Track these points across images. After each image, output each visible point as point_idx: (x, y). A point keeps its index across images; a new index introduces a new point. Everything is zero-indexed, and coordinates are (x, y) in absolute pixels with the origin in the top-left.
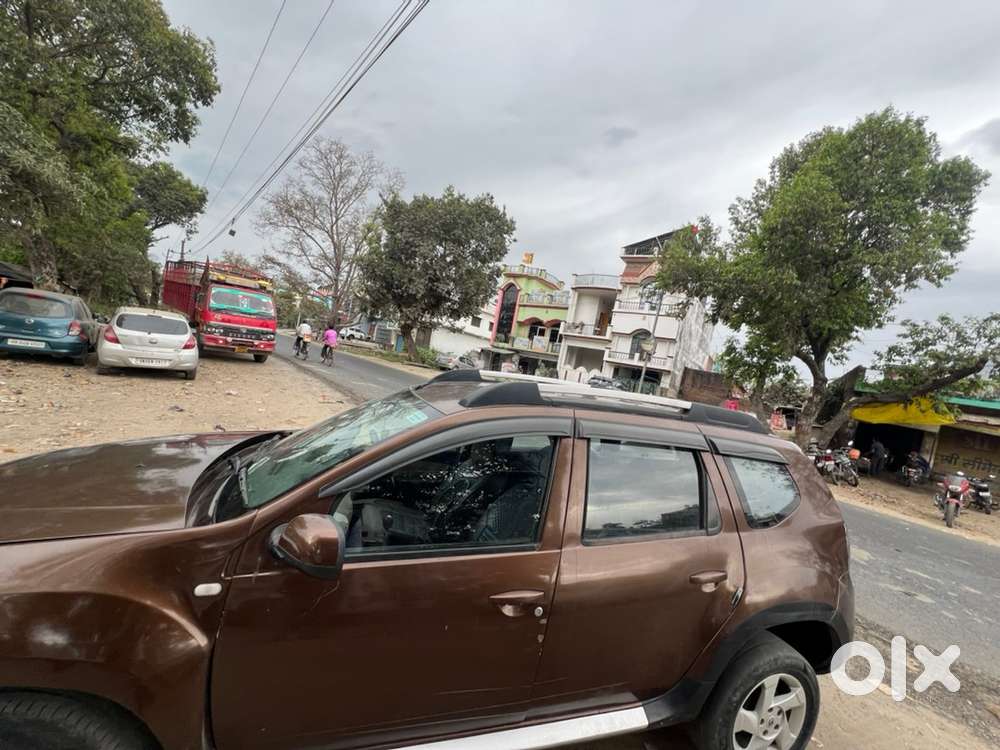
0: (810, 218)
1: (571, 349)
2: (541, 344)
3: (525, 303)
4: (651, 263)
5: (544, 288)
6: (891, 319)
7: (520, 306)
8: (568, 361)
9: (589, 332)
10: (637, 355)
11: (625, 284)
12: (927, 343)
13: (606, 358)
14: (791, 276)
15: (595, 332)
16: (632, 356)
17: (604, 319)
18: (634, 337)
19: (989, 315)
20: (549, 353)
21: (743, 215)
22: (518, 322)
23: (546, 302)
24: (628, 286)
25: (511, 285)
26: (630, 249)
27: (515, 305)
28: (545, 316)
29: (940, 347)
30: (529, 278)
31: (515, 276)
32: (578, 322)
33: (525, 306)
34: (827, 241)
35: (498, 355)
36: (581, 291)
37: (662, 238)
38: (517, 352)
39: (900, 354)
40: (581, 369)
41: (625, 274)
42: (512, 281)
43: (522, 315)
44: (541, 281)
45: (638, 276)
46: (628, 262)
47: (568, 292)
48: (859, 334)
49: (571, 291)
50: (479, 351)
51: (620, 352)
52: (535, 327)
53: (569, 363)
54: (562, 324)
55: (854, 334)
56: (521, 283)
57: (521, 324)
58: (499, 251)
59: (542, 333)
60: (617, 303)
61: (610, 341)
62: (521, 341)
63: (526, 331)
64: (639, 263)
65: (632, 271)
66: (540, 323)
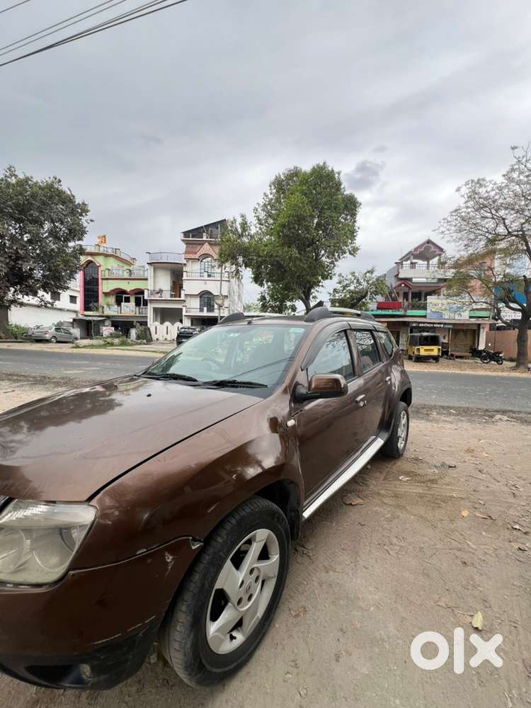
0: (300, 219)
1: (155, 310)
2: (129, 309)
3: (107, 277)
4: (203, 244)
5: (121, 264)
6: (335, 274)
7: (103, 279)
8: (155, 320)
9: (167, 296)
10: (205, 309)
11: (188, 259)
12: (347, 286)
13: (184, 313)
14: (295, 252)
15: (172, 296)
16: (201, 310)
17: (177, 286)
18: (200, 297)
19: (366, 271)
20: (138, 315)
21: (262, 215)
22: (104, 293)
23: (126, 275)
24: (190, 261)
25: (90, 262)
26: (186, 234)
27: (98, 279)
28: (129, 286)
29: (352, 288)
30: (107, 256)
31: (92, 254)
32: (157, 289)
33: (107, 279)
34: (308, 233)
35: (89, 322)
36: (156, 266)
37: (207, 226)
38: (108, 317)
39: (338, 293)
40: (167, 324)
41: (186, 252)
42: (90, 258)
43: (105, 287)
44: (117, 258)
45: (196, 253)
46: (187, 244)
47: (144, 267)
48: (323, 284)
49: (147, 267)
50: (71, 321)
51: (193, 307)
52: (120, 296)
53: (156, 321)
54: (146, 291)
55: (320, 284)
56: (99, 260)
57: (106, 294)
58: (77, 232)
59: (127, 300)
60: (185, 274)
61: (185, 301)
62: (110, 309)
63: (112, 300)
64: (194, 244)
65: (190, 250)
66: (124, 292)
